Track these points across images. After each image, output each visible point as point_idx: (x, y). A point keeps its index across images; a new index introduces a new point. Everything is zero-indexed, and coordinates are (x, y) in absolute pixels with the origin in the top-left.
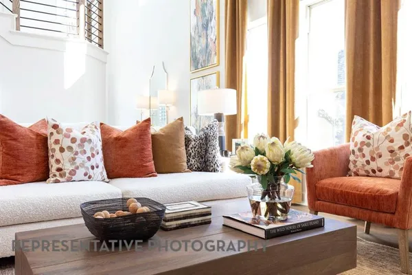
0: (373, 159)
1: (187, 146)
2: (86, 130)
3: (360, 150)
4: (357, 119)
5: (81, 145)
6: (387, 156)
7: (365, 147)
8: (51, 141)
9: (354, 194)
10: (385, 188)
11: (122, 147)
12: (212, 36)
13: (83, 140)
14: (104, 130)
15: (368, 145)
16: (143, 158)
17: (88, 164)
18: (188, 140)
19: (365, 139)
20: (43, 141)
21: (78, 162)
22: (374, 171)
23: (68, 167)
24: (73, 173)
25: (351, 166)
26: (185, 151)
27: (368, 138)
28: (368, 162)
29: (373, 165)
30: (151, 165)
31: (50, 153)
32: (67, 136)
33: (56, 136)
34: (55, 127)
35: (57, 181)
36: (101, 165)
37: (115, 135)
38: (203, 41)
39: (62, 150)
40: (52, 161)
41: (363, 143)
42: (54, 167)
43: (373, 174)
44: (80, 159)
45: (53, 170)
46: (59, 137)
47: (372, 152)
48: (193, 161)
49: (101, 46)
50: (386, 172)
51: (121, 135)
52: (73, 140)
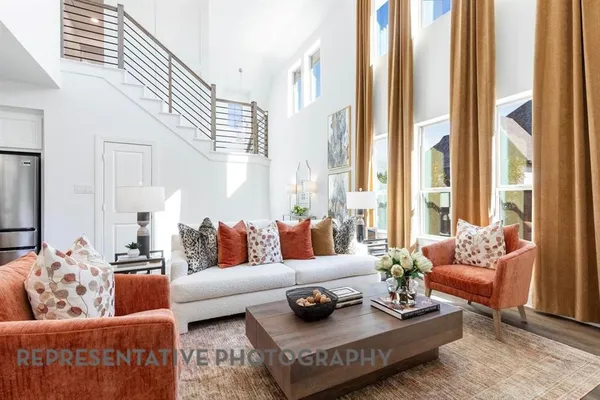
0: (474, 254)
1: (334, 236)
2: (270, 228)
3: (464, 246)
4: (461, 221)
5: (268, 240)
6: (484, 252)
7: (467, 244)
8: (249, 238)
9: (459, 281)
10: (483, 279)
11: (292, 238)
12: (345, 144)
13: (270, 237)
14: (280, 227)
15: (470, 243)
16: (306, 246)
17: (272, 253)
18: (335, 232)
19: (467, 238)
20: (245, 237)
21: (267, 251)
22: (474, 262)
23: (260, 255)
24: (264, 259)
25: (457, 256)
26: (333, 240)
27: (470, 238)
28: (470, 255)
29: (474, 258)
30: (311, 250)
31: (249, 246)
32: (260, 234)
33: (253, 235)
34: (252, 228)
35: (254, 265)
36: (280, 252)
37: (287, 231)
38: (338, 148)
39: (257, 244)
40: (250, 251)
41: (465, 241)
42: (251, 254)
43: (473, 264)
44: (268, 249)
45: (251, 257)
46: (255, 235)
47: (472, 249)
48: (338, 247)
49: (266, 155)
50: (483, 264)
51: (291, 230)
52: (264, 237)
